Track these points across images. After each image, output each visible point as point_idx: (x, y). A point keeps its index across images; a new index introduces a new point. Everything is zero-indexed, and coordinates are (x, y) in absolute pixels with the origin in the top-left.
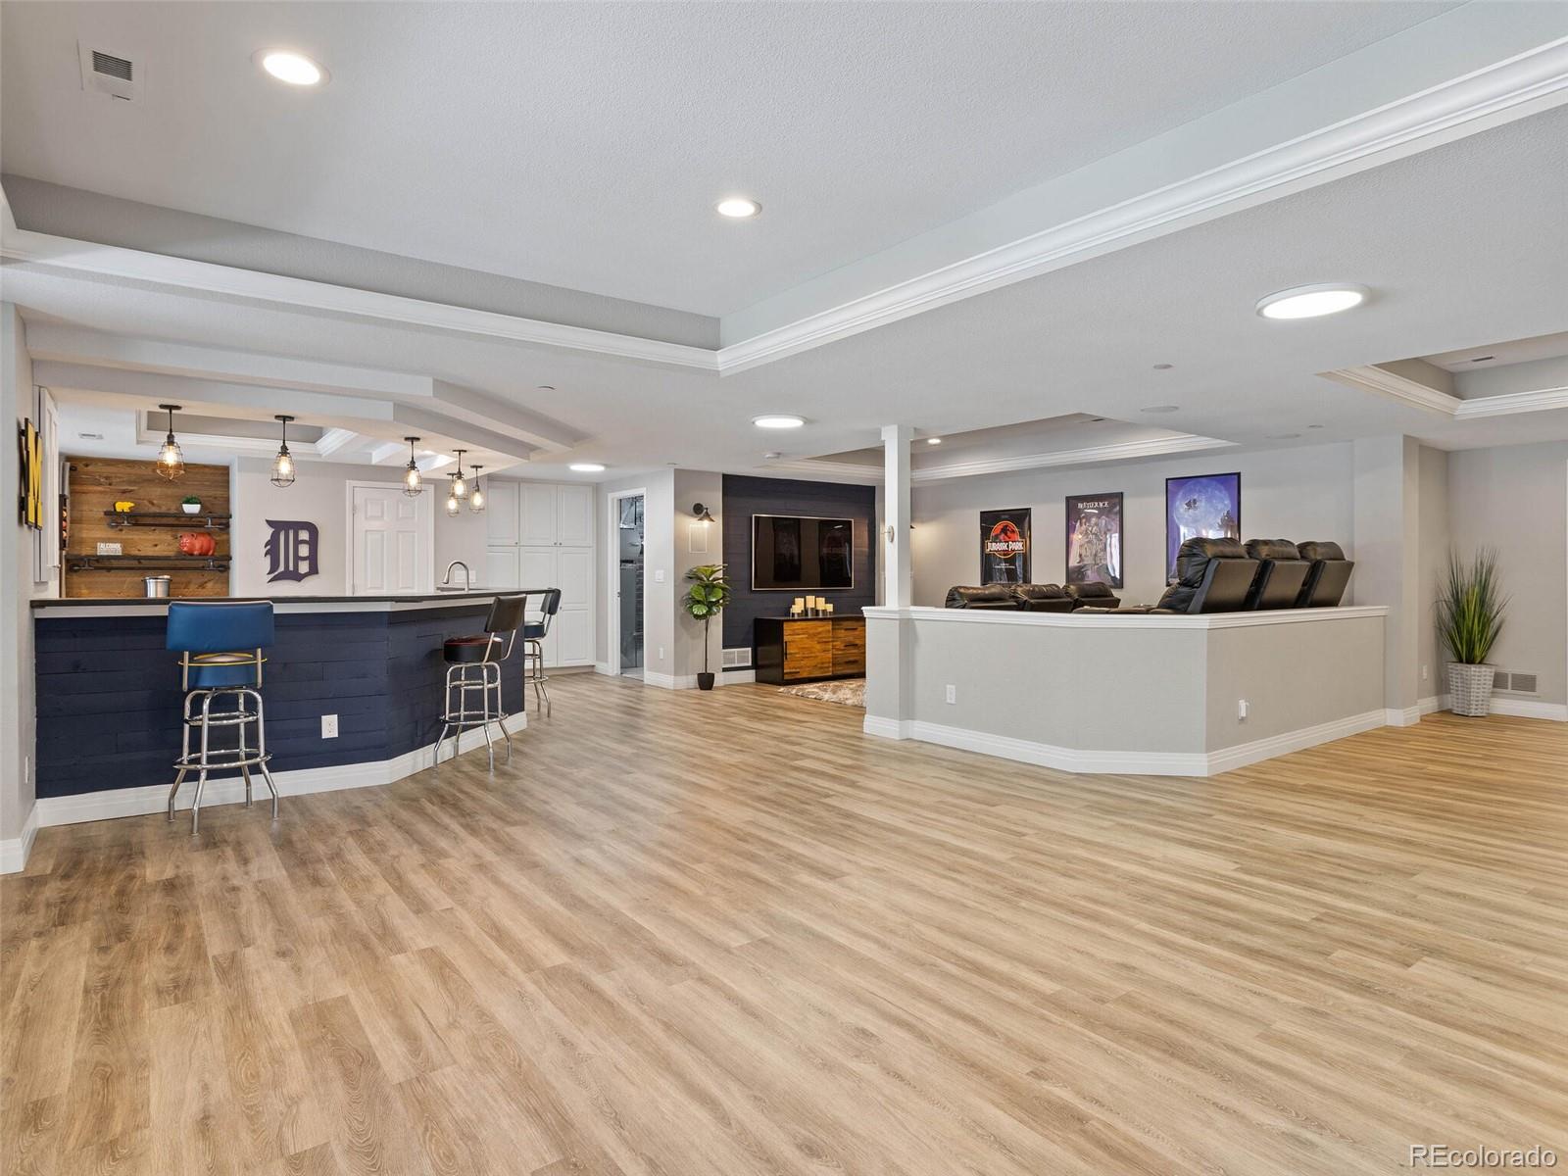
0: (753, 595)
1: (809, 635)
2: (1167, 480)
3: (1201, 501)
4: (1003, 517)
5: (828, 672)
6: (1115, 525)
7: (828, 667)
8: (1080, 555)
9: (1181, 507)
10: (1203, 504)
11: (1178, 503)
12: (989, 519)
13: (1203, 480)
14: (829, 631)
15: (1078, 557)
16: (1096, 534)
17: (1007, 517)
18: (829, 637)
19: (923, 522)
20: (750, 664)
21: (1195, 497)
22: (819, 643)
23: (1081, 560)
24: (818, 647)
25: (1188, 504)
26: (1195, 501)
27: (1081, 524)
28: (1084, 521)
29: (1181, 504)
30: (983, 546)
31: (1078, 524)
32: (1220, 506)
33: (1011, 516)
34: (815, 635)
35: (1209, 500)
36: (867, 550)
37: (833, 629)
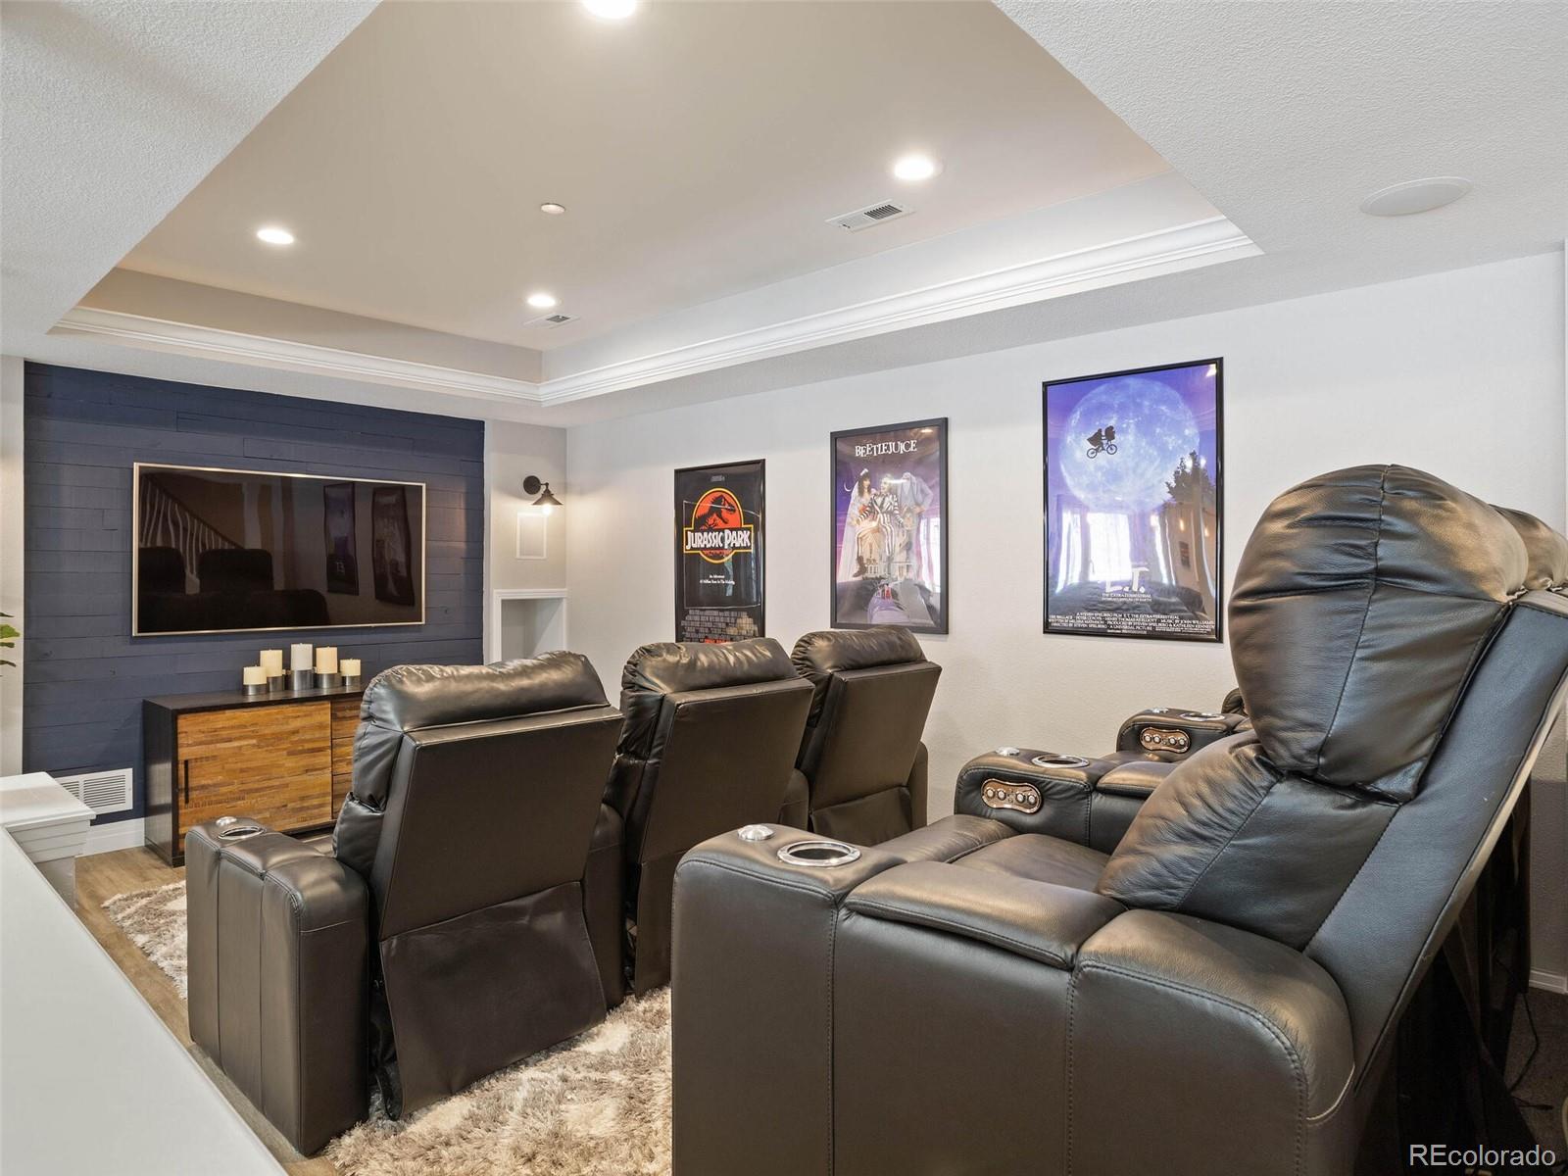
0: (137, 649)
1: (262, 738)
2: (1046, 385)
3: (1124, 431)
4: (715, 479)
5: (321, 816)
6: (933, 495)
7: (321, 806)
8: (860, 559)
9: (1076, 445)
10: (1131, 438)
11: (1069, 439)
12: (690, 483)
13: (1130, 381)
14: (321, 727)
15: (855, 562)
16: (891, 513)
17: (721, 478)
18: (324, 739)
19: (582, 492)
20: (128, 805)
21: (1112, 423)
22: (291, 753)
23: (862, 570)
24: (290, 763)
25: (1095, 440)
26: (1110, 433)
27: (861, 493)
28: (867, 483)
29: (1077, 440)
30: (680, 540)
31: (855, 491)
32: (1172, 442)
33: (727, 476)
34: (278, 737)
35: (1146, 427)
36: (462, 545)
37: (334, 717)
